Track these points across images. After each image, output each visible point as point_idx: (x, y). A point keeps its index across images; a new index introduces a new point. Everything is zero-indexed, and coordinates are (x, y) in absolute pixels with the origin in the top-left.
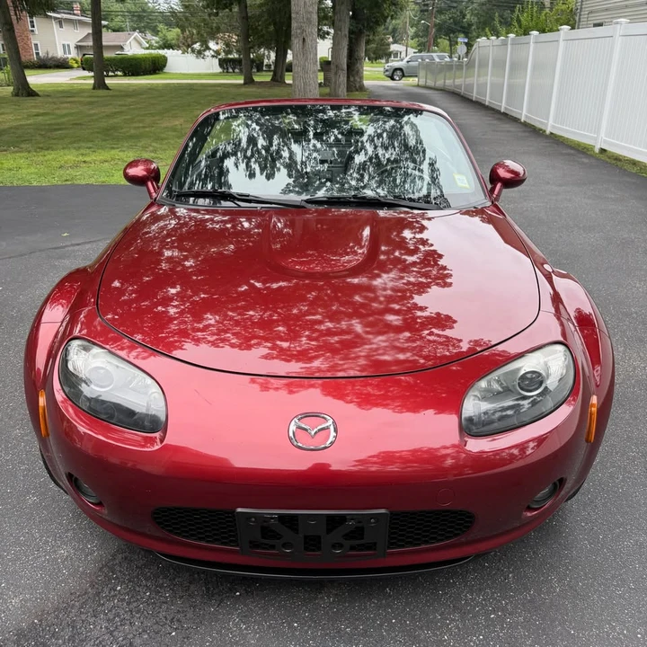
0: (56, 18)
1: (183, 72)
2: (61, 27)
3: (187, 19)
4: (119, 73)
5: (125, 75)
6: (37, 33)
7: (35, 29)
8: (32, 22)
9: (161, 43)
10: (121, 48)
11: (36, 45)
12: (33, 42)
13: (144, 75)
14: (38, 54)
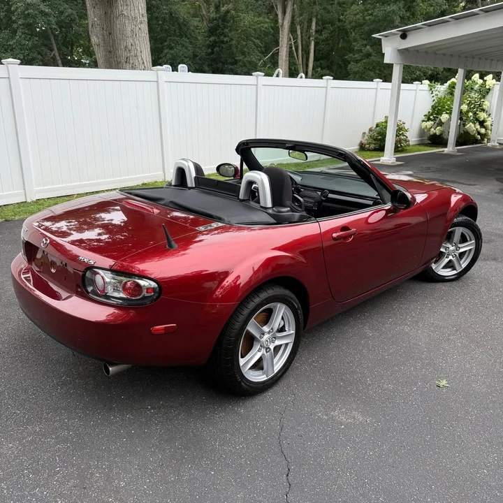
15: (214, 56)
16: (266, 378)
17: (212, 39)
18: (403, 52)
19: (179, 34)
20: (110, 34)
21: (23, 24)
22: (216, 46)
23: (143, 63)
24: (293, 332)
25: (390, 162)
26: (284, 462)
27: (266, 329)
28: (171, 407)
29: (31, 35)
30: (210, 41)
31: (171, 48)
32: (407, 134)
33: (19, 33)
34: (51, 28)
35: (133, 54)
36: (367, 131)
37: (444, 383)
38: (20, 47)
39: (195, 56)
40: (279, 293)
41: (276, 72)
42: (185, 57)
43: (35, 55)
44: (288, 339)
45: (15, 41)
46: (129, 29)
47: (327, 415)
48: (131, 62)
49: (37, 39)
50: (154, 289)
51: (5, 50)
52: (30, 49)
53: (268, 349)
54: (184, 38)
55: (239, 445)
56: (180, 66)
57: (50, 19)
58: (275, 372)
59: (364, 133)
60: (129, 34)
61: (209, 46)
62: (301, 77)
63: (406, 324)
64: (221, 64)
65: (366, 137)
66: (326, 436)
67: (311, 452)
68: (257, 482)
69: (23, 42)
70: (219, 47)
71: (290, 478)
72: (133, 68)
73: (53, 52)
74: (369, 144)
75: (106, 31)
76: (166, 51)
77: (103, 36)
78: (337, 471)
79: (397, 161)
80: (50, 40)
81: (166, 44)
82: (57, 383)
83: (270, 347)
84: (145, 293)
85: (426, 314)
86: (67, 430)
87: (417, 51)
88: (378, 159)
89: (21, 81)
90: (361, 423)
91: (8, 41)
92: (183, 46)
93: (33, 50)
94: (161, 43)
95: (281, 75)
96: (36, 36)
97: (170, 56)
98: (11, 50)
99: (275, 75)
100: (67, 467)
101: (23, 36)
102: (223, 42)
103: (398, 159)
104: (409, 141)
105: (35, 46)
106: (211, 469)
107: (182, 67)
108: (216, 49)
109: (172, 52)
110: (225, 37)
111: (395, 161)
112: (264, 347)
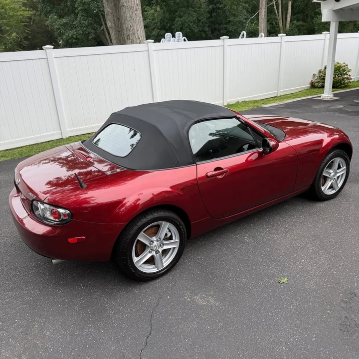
15: (213, 19)
16: (157, 271)
17: (211, 7)
18: (338, 12)
19: (186, 5)
20: (118, 19)
21: (82, 10)
22: (214, 12)
23: (139, 38)
24: (178, 240)
25: (329, 98)
26: (150, 329)
27: (154, 239)
28: (95, 286)
29: (87, 17)
30: (210, 9)
31: (180, 17)
32: (350, 73)
33: (79, 16)
34: (100, 11)
35: (131, 32)
36: (317, 73)
37: (285, 280)
38: (80, 25)
39: (199, 21)
40: (162, 215)
41: (242, 34)
42: (191, 22)
43: (90, 30)
44: (174, 245)
45: (77, 21)
46: (128, 15)
47: (190, 298)
48: (131, 38)
49: (91, 19)
50: (68, 215)
51: (72, 28)
52: (87, 27)
53: (157, 252)
54: (190, 9)
55: (125, 315)
56: (177, 33)
57: (99, 4)
58: (165, 266)
59: (314, 75)
60: (129, 19)
61: (209, 12)
62: (262, 36)
63: (278, 234)
64: (218, 25)
65: (316, 77)
66: (183, 313)
67: (169, 323)
68: (127, 340)
69: (82, 22)
70: (216, 12)
71: (149, 339)
72: (132, 43)
73: (102, 27)
74: (318, 82)
75: (116, 17)
76: (177, 19)
77: (114, 20)
78: (180, 337)
79: (334, 96)
80: (100, 18)
81: (177, 14)
82: (35, 266)
83: (159, 250)
84: (62, 217)
85: (296, 226)
86: (30, 296)
87: (352, 9)
88: (320, 95)
89: (54, 59)
90: (211, 306)
91: (73, 21)
92: (189, 14)
93: (89, 27)
94: (174, 14)
95: (245, 36)
96: (91, 17)
97: (181, 23)
98: (75, 28)
99: (241, 36)
100: (21, 320)
101: (82, 18)
102: (219, 8)
103: (335, 95)
104: (351, 79)
105: (90, 24)
106: (103, 329)
107: (179, 34)
108: (214, 14)
109: (182, 19)
110: (221, 4)
111: (333, 97)
112: (154, 251)
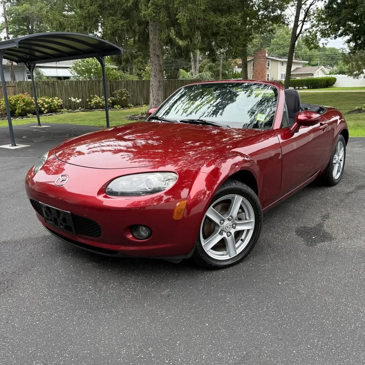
0: (280, 61)
1: (344, 86)
2: (283, 65)
3: (351, 57)
4: (306, 88)
5: (308, 88)
6: (270, 69)
7: (270, 67)
8: (268, 64)
9: (338, 71)
10: (312, 75)
11: (268, 75)
12: (267, 73)
13: (320, 88)
14: (268, 79)
